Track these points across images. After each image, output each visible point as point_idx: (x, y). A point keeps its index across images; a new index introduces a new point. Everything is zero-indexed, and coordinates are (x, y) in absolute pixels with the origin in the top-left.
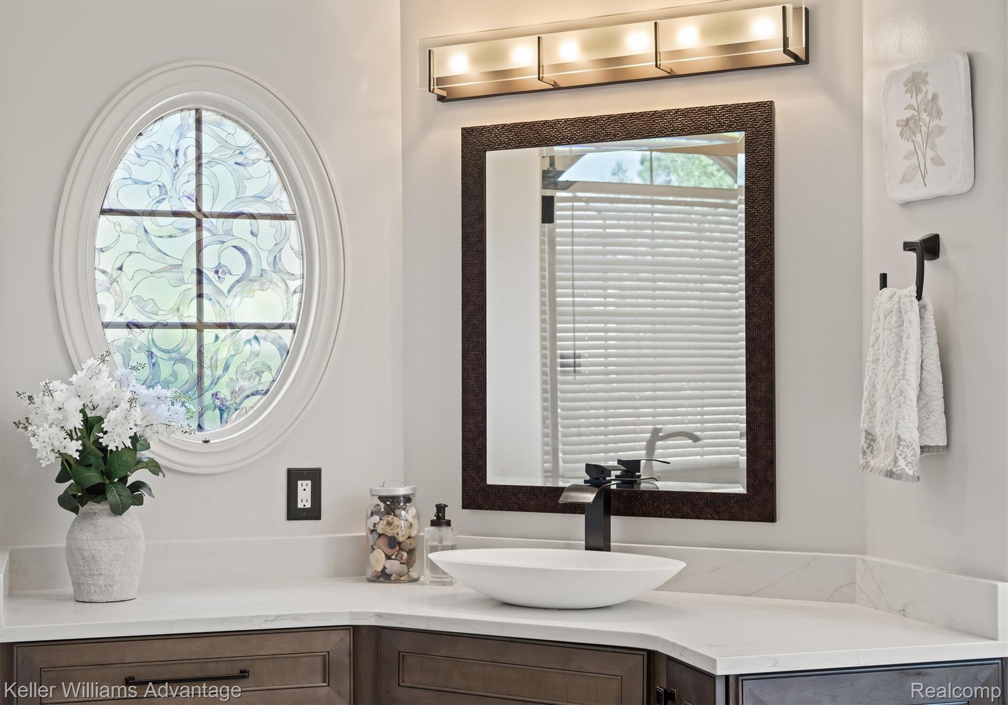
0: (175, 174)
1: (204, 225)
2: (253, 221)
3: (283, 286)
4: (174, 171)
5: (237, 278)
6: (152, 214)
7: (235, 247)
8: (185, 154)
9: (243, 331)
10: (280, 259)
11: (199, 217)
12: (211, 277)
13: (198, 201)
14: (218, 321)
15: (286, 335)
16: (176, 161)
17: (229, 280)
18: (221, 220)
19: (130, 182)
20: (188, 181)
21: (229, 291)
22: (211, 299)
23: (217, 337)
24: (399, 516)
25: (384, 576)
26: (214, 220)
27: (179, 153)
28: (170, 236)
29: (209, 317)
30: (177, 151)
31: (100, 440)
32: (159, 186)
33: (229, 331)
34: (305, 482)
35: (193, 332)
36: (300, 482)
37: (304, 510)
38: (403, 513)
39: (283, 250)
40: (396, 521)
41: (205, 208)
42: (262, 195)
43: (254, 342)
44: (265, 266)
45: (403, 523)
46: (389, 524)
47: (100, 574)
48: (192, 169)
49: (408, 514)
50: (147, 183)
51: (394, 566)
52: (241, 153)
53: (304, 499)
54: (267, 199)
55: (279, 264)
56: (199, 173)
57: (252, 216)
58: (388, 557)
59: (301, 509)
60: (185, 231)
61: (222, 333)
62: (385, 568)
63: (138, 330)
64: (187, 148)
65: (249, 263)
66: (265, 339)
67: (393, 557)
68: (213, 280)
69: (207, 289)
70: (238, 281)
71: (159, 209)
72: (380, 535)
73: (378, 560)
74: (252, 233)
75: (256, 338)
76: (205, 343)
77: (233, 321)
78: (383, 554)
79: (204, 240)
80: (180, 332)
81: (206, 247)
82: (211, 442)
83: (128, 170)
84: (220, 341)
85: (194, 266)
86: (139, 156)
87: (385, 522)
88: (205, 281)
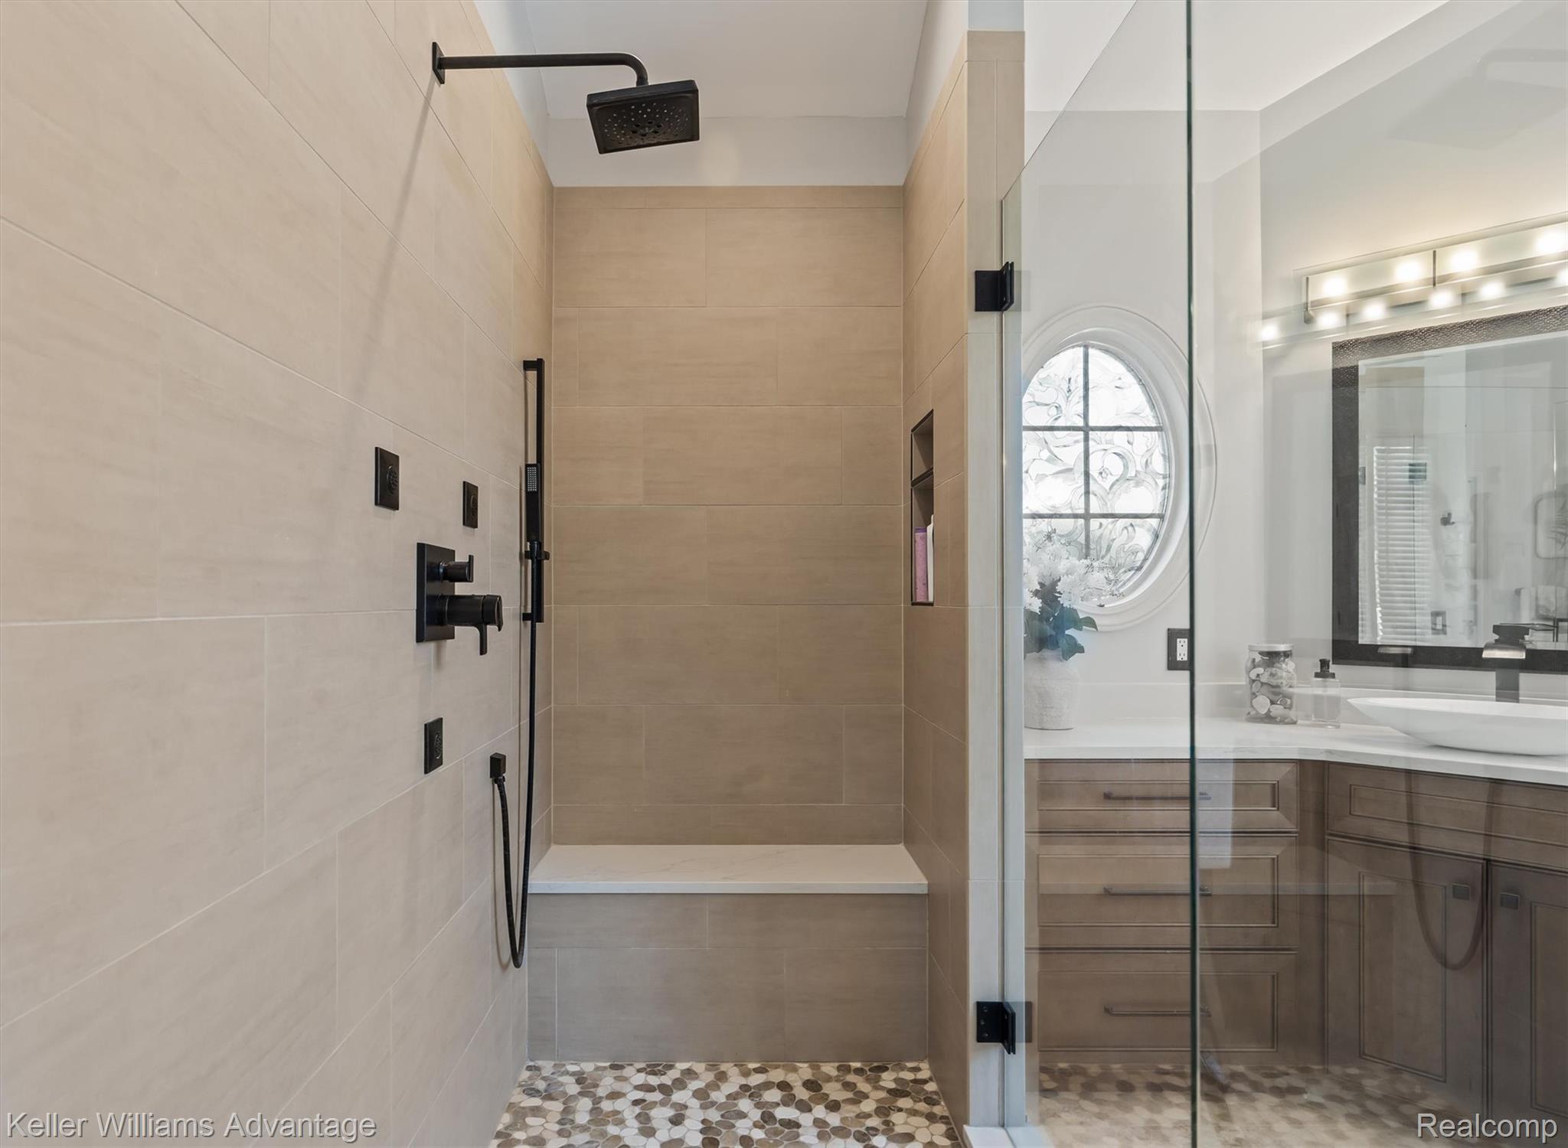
0: (1069, 397)
1: (1090, 436)
2: (1130, 433)
3: (1153, 483)
4: (1068, 395)
5: (1117, 478)
6: (1051, 429)
7: (1115, 453)
8: (1076, 381)
9: (1121, 520)
10: (1151, 463)
11: (1086, 429)
12: (1096, 478)
13: (1086, 416)
14: (1102, 512)
15: (1154, 522)
16: (1069, 387)
17: (1111, 480)
18: (1104, 433)
19: (1033, 404)
20: (1079, 402)
21: (1111, 488)
22: (1096, 495)
23: (1101, 524)
24: (1280, 668)
25: (1269, 718)
26: (1099, 433)
27: (1072, 381)
28: (1065, 446)
29: (1095, 508)
30: (1070, 379)
31: (1059, 599)
32: (1056, 407)
33: (1110, 520)
34: (1182, 640)
35: (1081, 521)
36: (1178, 640)
37: (1183, 662)
38: (1284, 666)
39: (1154, 456)
40: (1279, 673)
41: (1092, 423)
42: (1137, 411)
43: (1130, 528)
44: (1139, 468)
45: (1284, 674)
46: (1272, 675)
47: (1052, 707)
48: (1081, 392)
49: (1288, 666)
50: (1046, 405)
51: (1277, 710)
52: (1120, 379)
53: (1182, 653)
54: (1141, 415)
55: (1150, 467)
56: (1086, 397)
57: (1128, 429)
58: (1272, 703)
59: (1179, 661)
60: (1077, 442)
61: (1104, 521)
62: (1269, 711)
63: (1040, 520)
64: (1077, 376)
65: (1126, 467)
66: (1138, 526)
67: (1278, 702)
68: (1098, 480)
69: (1093, 487)
70: (1117, 480)
71: (1056, 425)
72: (1263, 684)
73: (1262, 704)
74: (1128, 442)
75: (1132, 525)
76: (1091, 529)
77: (1113, 512)
78: (1268, 700)
79: (1090, 449)
80: (1072, 521)
81: (1093, 453)
82: (1106, 606)
83: (1032, 395)
84: (1103, 527)
85: (1082, 469)
86: (1041, 384)
87: (1269, 673)
88: (1091, 481)
